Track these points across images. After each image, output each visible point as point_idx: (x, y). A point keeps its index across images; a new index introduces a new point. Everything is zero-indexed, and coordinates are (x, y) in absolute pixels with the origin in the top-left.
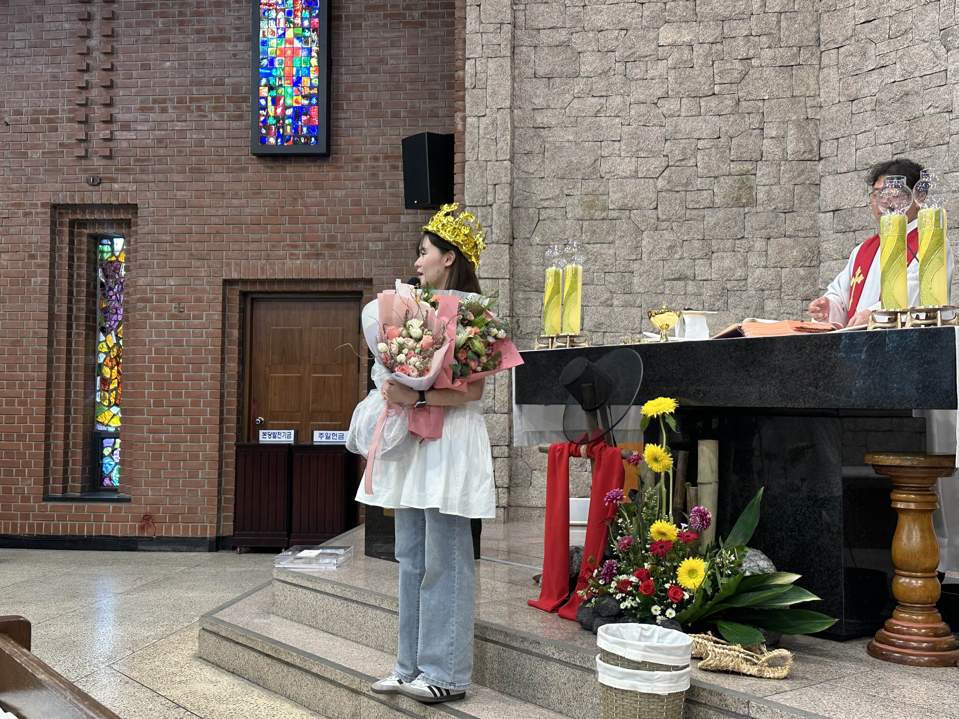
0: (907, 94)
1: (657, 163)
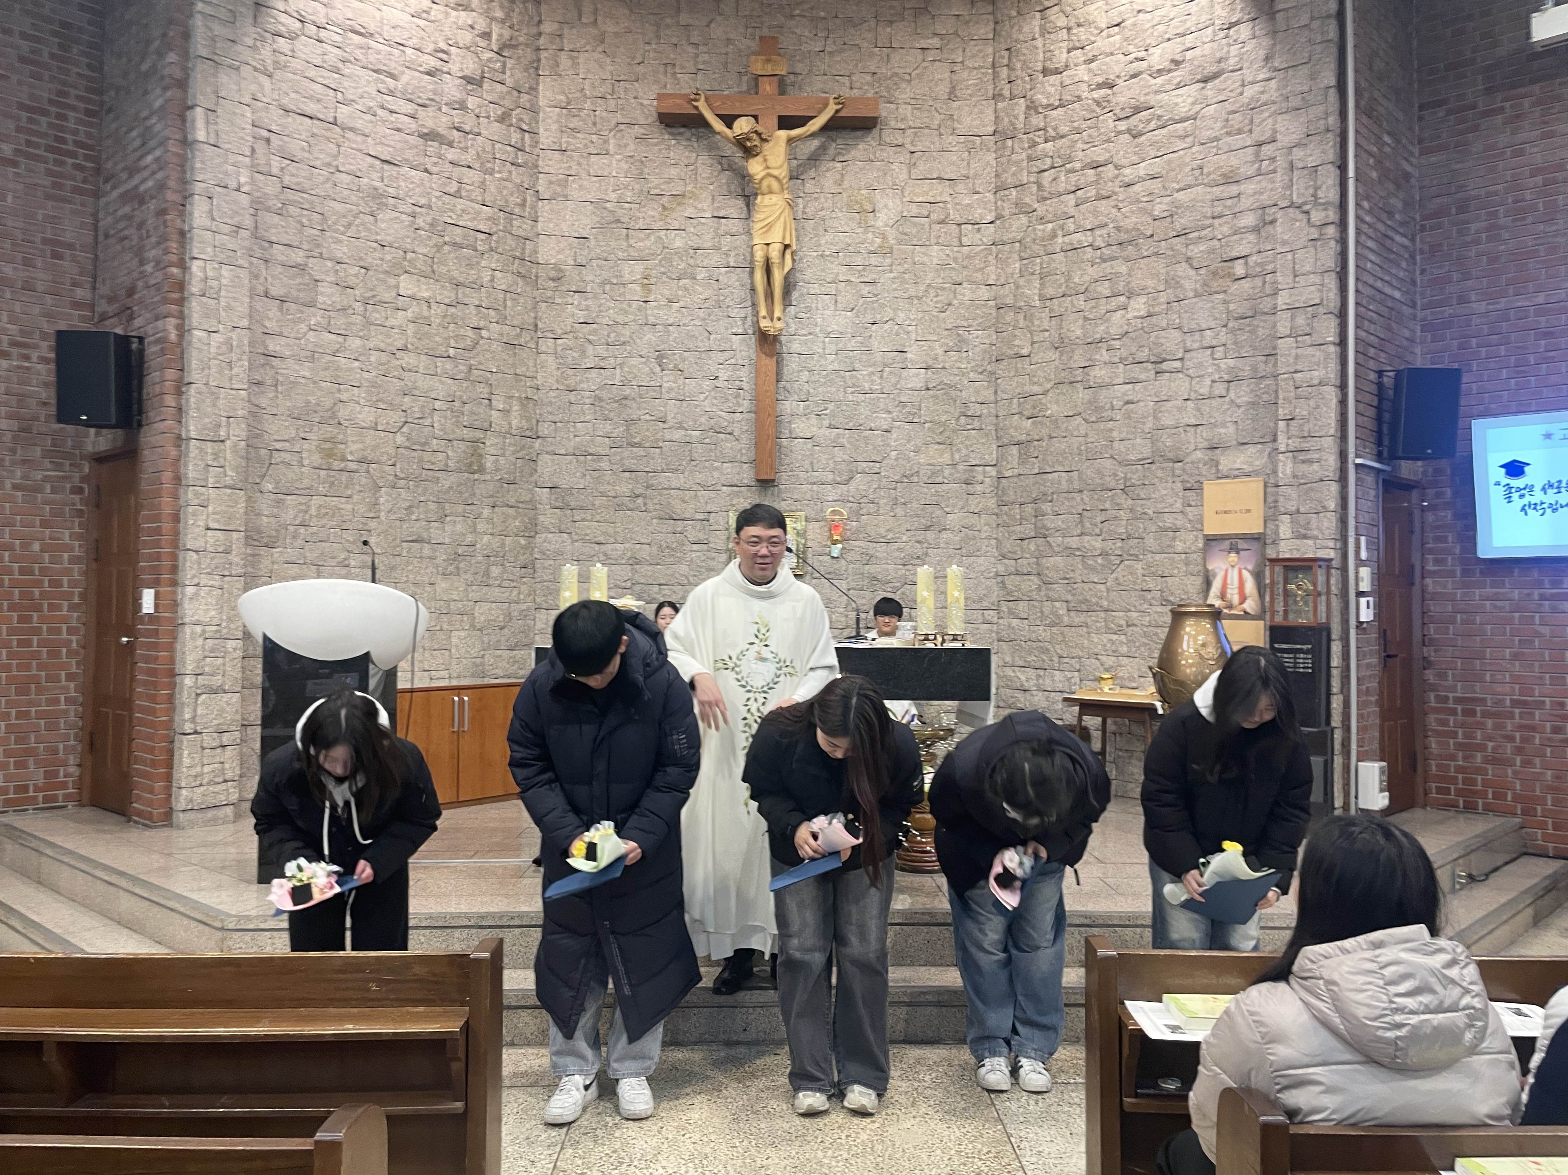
0: (626, 398)
1: (396, 417)
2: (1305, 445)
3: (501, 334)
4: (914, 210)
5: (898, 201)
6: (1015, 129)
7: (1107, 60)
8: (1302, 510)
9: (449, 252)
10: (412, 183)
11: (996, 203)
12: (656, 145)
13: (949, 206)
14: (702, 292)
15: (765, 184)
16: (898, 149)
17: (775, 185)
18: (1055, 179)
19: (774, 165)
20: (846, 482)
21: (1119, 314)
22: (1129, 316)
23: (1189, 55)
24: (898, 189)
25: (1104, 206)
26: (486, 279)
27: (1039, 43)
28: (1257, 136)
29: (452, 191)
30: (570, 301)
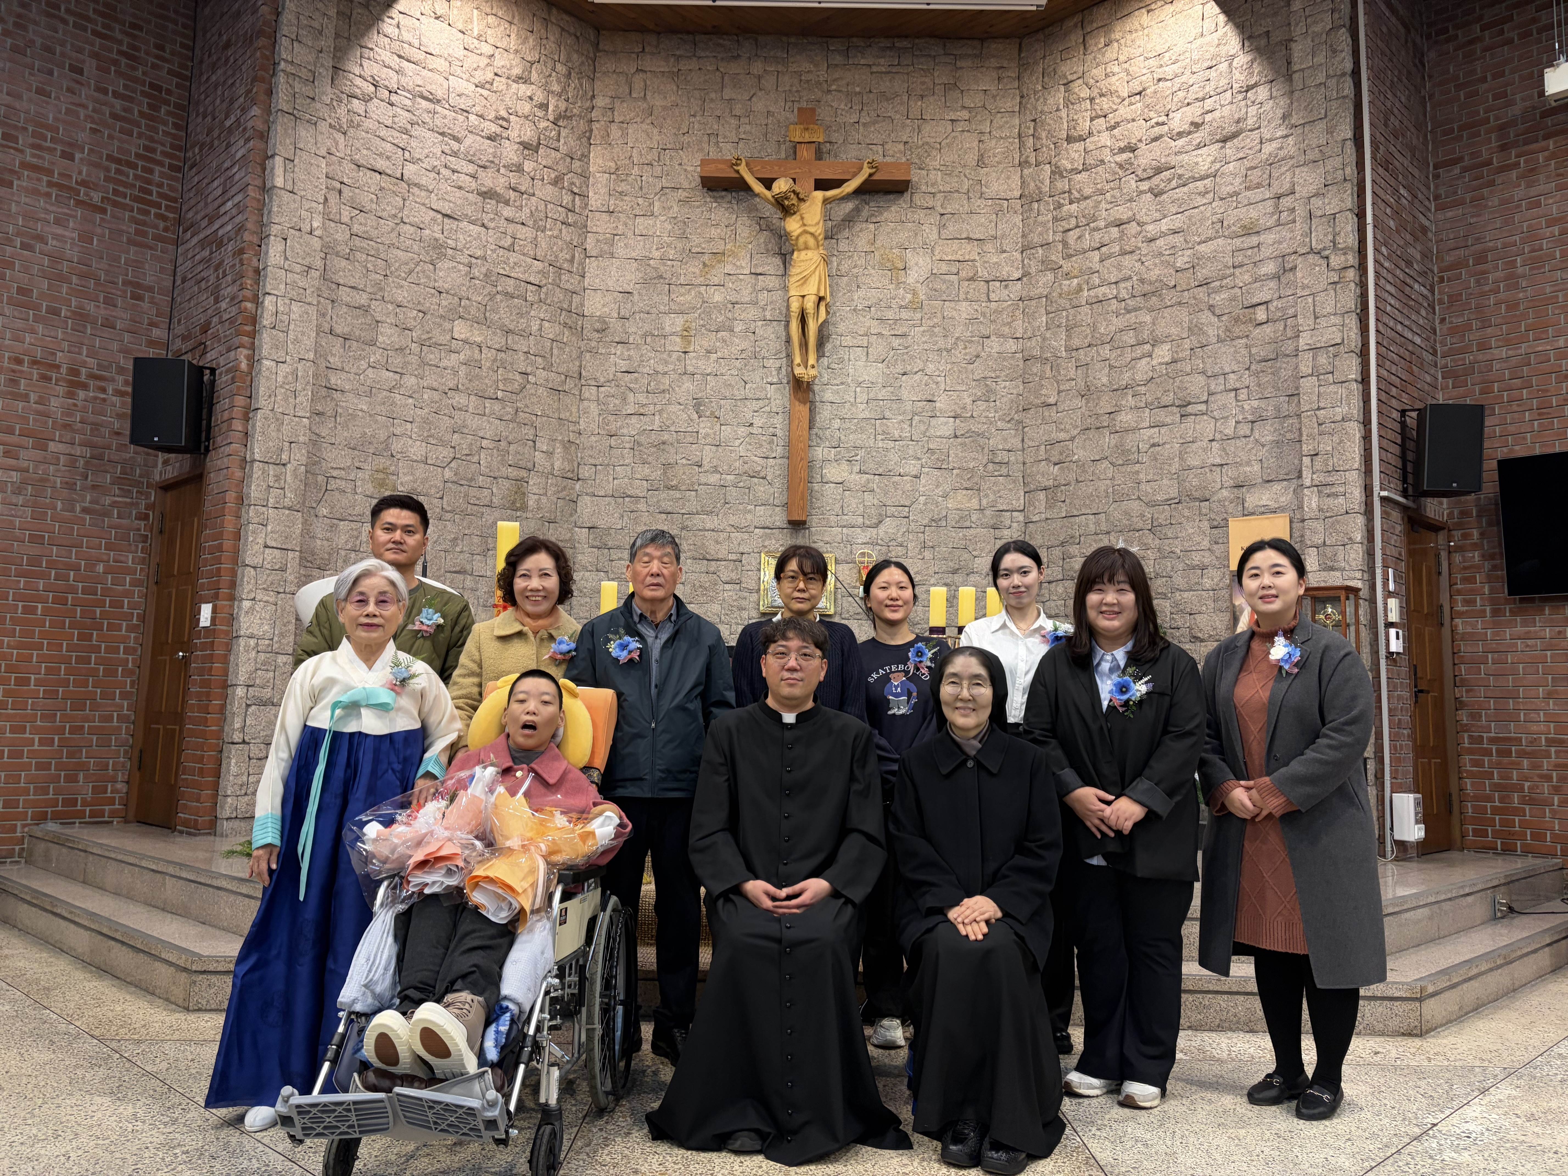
0: (664, 443)
1: (445, 453)
2: (1330, 479)
3: (547, 380)
4: (944, 268)
5: (929, 260)
6: (1041, 192)
7: (1129, 126)
8: (1328, 543)
9: (501, 301)
10: (470, 236)
11: (1023, 261)
12: (698, 207)
13: (978, 264)
14: (740, 344)
15: (801, 240)
16: (929, 211)
17: (811, 242)
18: (1079, 237)
19: (810, 222)
20: (876, 526)
21: (1144, 361)
22: (1154, 362)
23: (1208, 117)
24: (928, 248)
25: (1127, 261)
26: (535, 328)
27: (1063, 113)
28: (1276, 188)
29: (506, 245)
30: (613, 351)
